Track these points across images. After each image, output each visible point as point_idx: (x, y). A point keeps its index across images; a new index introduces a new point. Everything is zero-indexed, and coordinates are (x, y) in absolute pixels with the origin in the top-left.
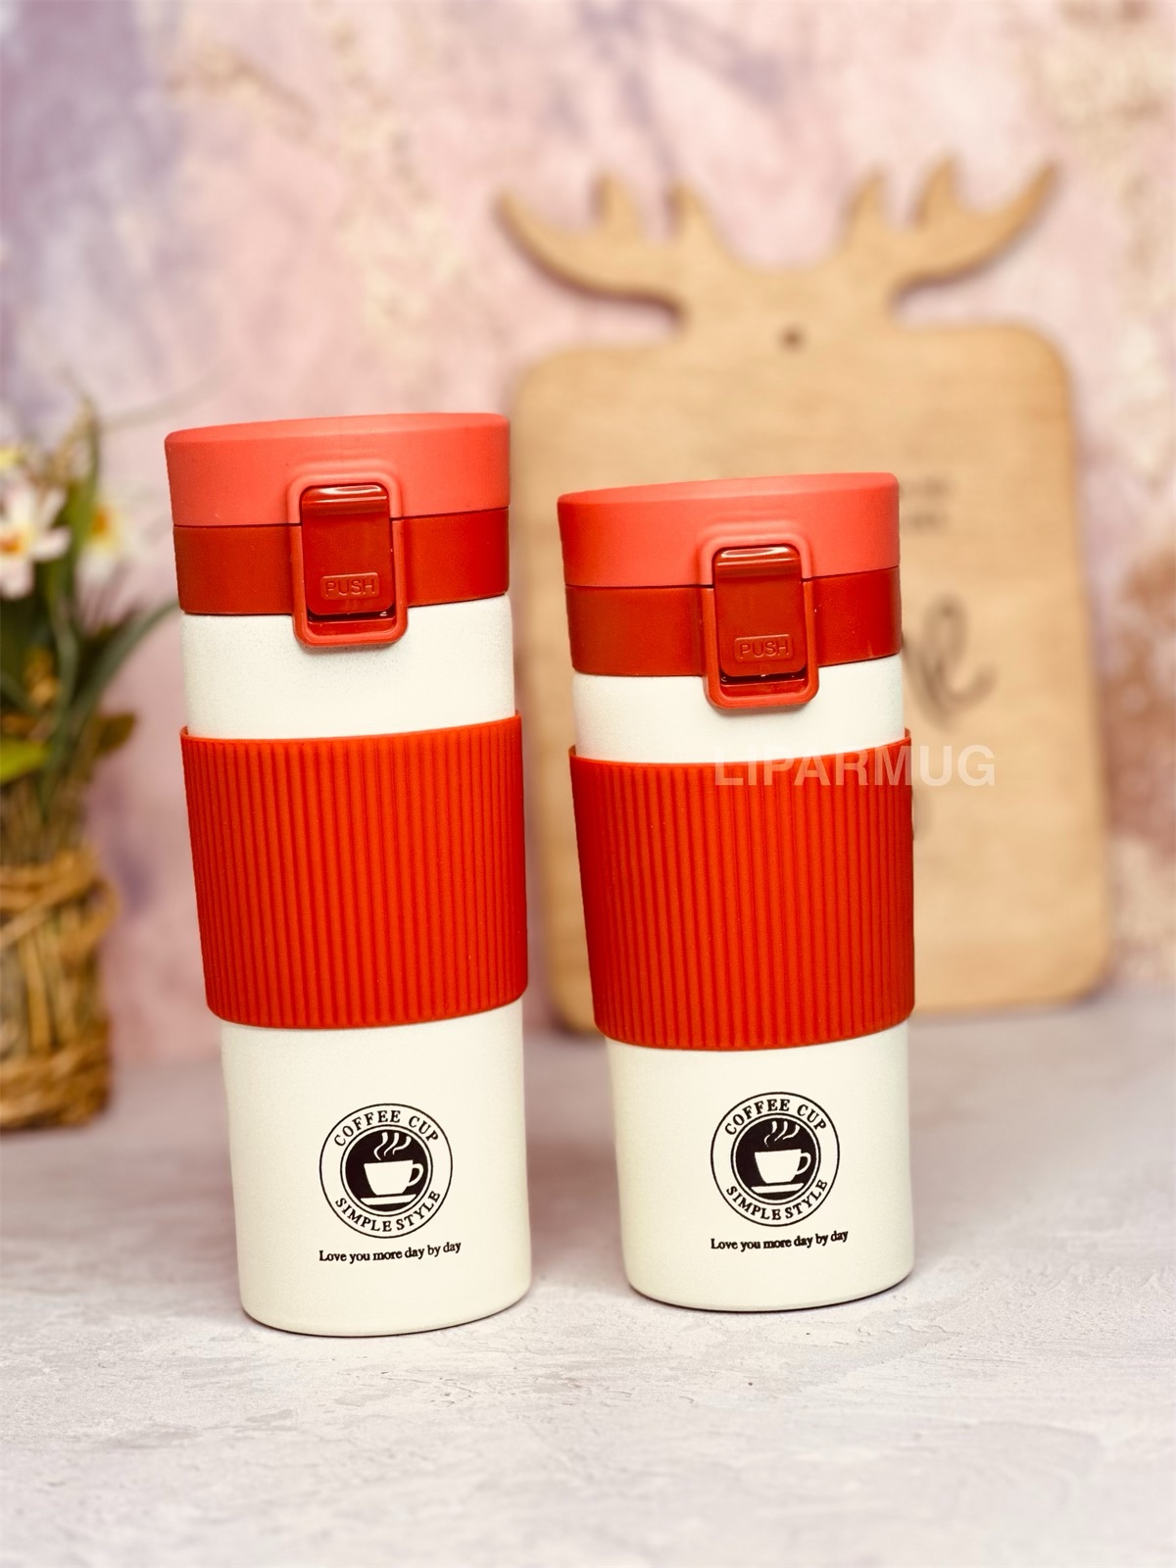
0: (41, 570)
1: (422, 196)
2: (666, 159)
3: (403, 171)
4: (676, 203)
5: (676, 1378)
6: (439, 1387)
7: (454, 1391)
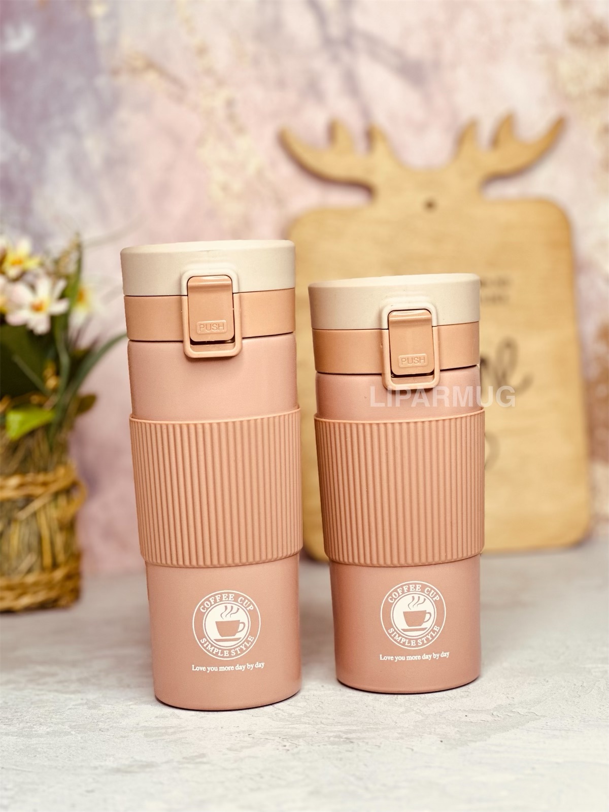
0: (53, 319)
1: (241, 130)
2: (366, 112)
3: (231, 117)
4: (371, 136)
5: (402, 738)
6: (280, 743)
7: (287, 744)
